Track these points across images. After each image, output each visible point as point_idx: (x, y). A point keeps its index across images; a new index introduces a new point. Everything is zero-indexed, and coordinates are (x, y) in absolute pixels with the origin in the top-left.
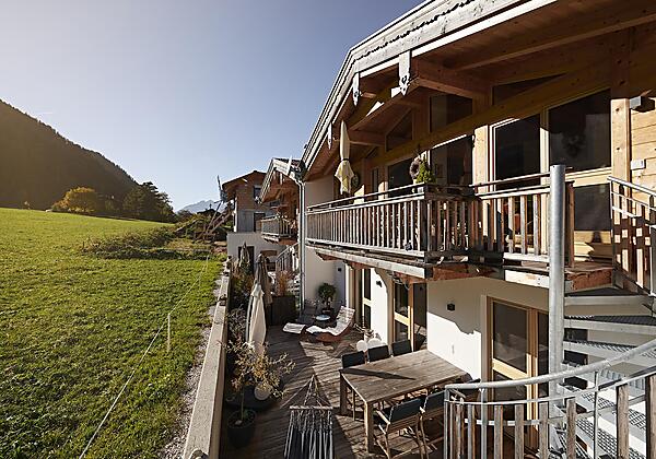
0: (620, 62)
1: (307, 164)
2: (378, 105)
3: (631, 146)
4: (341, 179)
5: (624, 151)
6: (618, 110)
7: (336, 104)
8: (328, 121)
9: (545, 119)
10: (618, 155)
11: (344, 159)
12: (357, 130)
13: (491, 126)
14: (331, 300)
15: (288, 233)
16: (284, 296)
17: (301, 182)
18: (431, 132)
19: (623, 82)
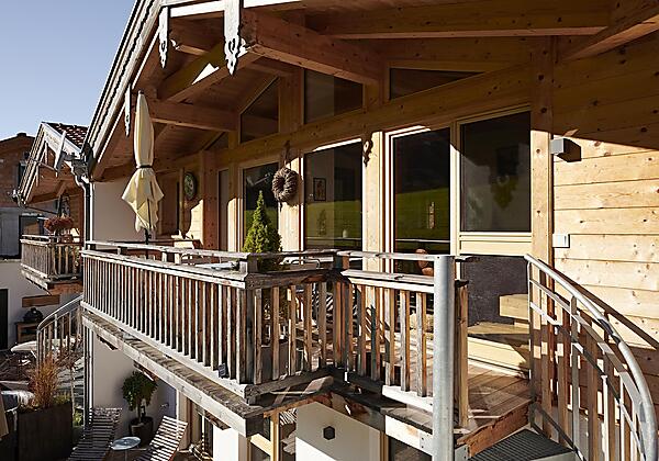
0: (541, 78)
1: (95, 150)
2: (209, 70)
3: (553, 210)
4: (134, 205)
5: (545, 216)
6: (538, 151)
7: (135, 55)
8: (125, 79)
9: (456, 135)
10: (539, 219)
11: (142, 167)
12: (183, 102)
13: (387, 134)
14: (148, 403)
15: (70, 271)
16: (46, 407)
17: (87, 181)
18: (305, 123)
19: (544, 110)
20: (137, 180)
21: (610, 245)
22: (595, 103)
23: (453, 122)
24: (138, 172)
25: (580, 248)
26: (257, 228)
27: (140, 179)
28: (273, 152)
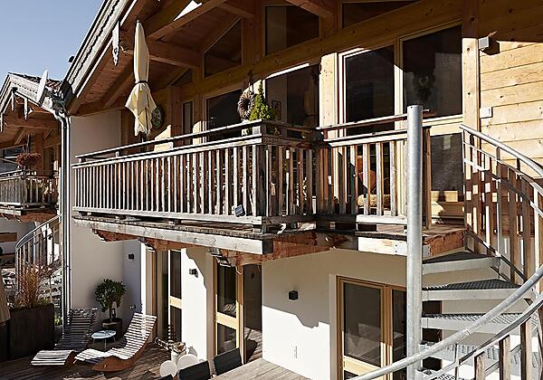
1: (73, 86)
3: (480, 91)
4: (135, 112)
5: (474, 96)
6: (468, 49)
11: (140, 82)
12: (159, 40)
13: (340, 55)
14: (118, 306)
15: (40, 201)
16: (32, 307)
17: (63, 115)
18: (266, 54)
19: (473, 19)
20: (137, 93)
21: (522, 110)
22: (510, 11)
23: (396, 40)
24: (137, 86)
25: (501, 115)
26: (259, 108)
27: (140, 91)
28: (234, 82)
